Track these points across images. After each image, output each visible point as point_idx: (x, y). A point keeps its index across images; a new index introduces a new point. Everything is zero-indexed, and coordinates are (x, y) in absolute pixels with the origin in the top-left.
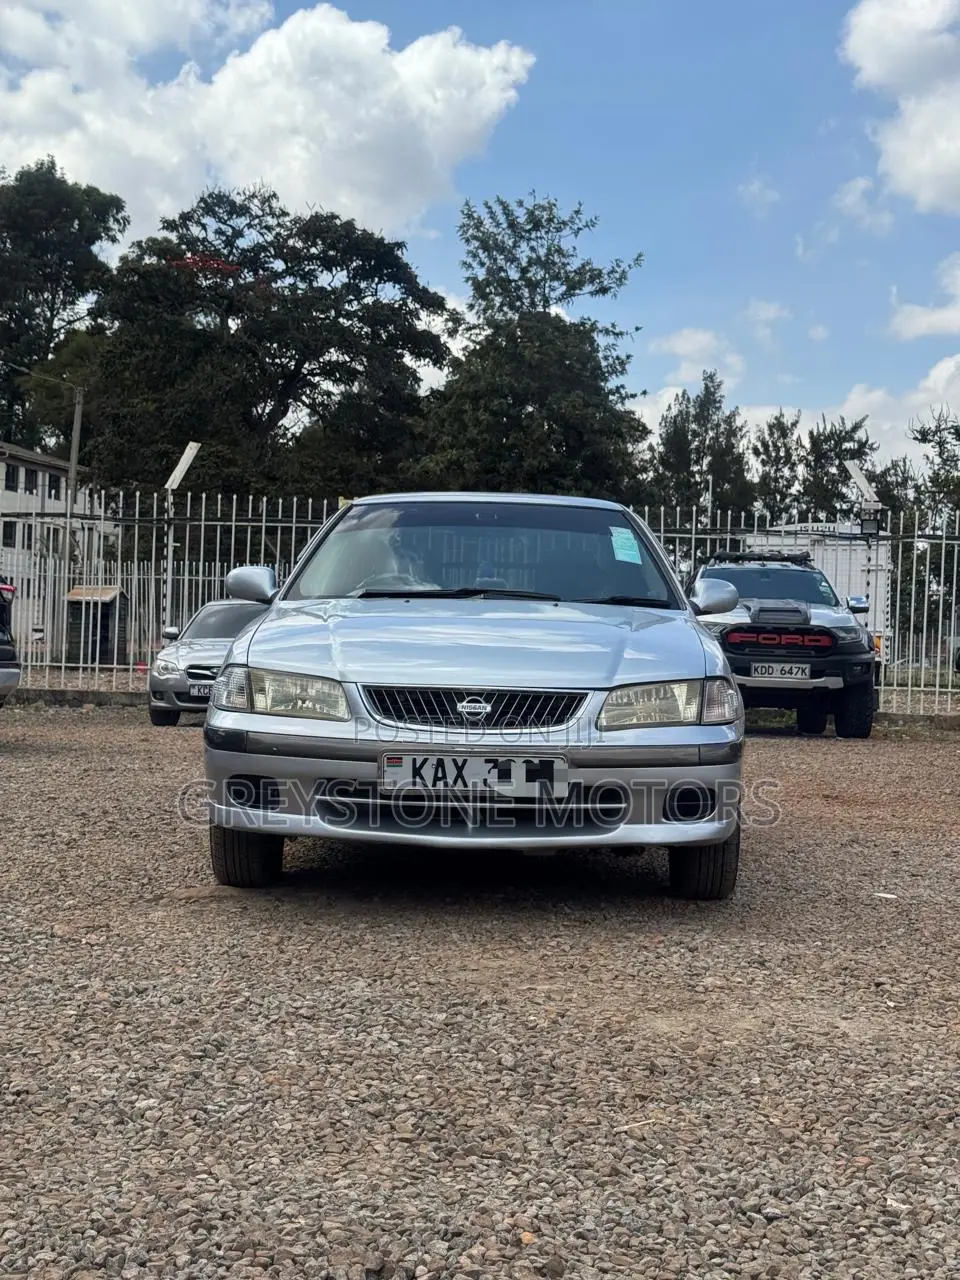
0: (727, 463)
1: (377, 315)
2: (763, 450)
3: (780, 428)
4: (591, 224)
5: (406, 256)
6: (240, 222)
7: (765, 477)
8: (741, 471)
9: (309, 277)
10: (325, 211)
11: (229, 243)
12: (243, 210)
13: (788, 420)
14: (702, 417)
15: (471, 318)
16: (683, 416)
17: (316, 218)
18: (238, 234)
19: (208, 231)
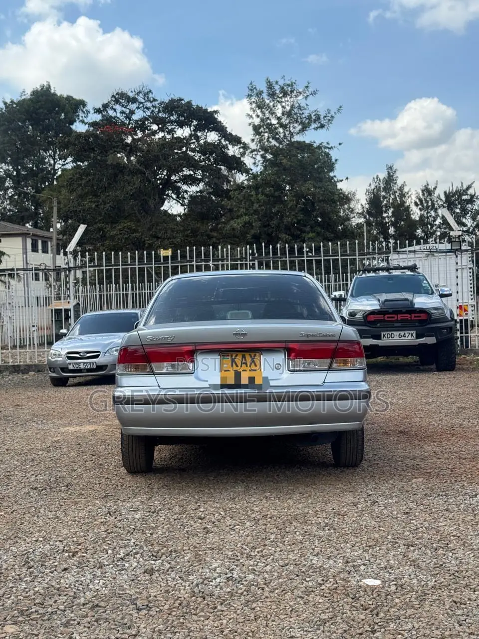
0: (401, 210)
1: (207, 149)
2: (420, 203)
3: (427, 191)
4: (314, 93)
5: (220, 118)
6: (133, 106)
7: (422, 217)
8: (409, 215)
9: (171, 132)
10: (176, 97)
11: (128, 117)
12: (134, 100)
13: (431, 187)
14: (387, 189)
15: (253, 146)
16: (378, 188)
17: (172, 101)
18: (132, 112)
19: (117, 112)
